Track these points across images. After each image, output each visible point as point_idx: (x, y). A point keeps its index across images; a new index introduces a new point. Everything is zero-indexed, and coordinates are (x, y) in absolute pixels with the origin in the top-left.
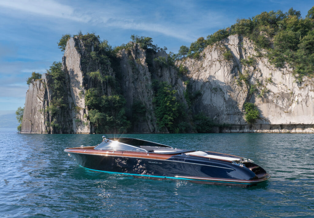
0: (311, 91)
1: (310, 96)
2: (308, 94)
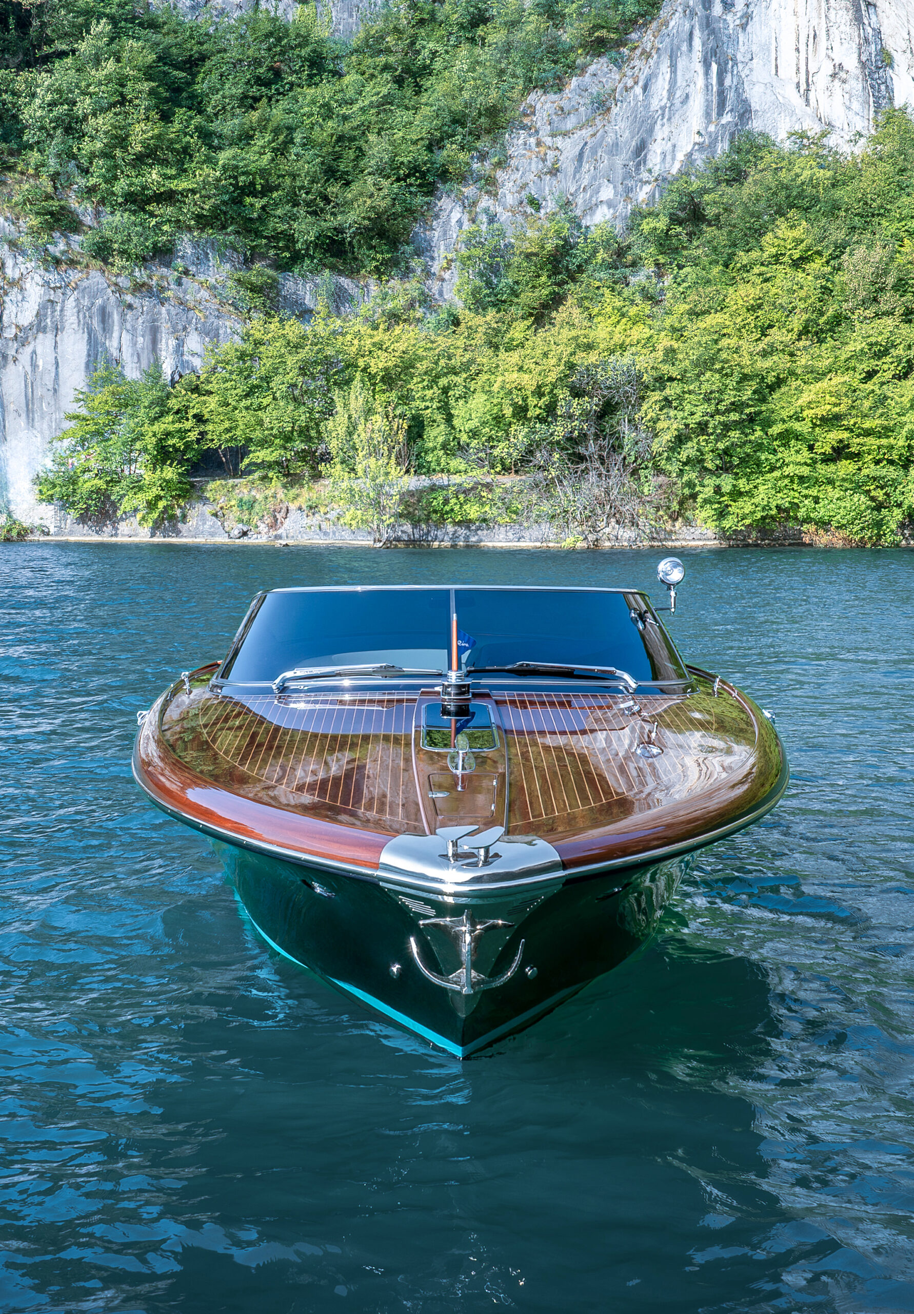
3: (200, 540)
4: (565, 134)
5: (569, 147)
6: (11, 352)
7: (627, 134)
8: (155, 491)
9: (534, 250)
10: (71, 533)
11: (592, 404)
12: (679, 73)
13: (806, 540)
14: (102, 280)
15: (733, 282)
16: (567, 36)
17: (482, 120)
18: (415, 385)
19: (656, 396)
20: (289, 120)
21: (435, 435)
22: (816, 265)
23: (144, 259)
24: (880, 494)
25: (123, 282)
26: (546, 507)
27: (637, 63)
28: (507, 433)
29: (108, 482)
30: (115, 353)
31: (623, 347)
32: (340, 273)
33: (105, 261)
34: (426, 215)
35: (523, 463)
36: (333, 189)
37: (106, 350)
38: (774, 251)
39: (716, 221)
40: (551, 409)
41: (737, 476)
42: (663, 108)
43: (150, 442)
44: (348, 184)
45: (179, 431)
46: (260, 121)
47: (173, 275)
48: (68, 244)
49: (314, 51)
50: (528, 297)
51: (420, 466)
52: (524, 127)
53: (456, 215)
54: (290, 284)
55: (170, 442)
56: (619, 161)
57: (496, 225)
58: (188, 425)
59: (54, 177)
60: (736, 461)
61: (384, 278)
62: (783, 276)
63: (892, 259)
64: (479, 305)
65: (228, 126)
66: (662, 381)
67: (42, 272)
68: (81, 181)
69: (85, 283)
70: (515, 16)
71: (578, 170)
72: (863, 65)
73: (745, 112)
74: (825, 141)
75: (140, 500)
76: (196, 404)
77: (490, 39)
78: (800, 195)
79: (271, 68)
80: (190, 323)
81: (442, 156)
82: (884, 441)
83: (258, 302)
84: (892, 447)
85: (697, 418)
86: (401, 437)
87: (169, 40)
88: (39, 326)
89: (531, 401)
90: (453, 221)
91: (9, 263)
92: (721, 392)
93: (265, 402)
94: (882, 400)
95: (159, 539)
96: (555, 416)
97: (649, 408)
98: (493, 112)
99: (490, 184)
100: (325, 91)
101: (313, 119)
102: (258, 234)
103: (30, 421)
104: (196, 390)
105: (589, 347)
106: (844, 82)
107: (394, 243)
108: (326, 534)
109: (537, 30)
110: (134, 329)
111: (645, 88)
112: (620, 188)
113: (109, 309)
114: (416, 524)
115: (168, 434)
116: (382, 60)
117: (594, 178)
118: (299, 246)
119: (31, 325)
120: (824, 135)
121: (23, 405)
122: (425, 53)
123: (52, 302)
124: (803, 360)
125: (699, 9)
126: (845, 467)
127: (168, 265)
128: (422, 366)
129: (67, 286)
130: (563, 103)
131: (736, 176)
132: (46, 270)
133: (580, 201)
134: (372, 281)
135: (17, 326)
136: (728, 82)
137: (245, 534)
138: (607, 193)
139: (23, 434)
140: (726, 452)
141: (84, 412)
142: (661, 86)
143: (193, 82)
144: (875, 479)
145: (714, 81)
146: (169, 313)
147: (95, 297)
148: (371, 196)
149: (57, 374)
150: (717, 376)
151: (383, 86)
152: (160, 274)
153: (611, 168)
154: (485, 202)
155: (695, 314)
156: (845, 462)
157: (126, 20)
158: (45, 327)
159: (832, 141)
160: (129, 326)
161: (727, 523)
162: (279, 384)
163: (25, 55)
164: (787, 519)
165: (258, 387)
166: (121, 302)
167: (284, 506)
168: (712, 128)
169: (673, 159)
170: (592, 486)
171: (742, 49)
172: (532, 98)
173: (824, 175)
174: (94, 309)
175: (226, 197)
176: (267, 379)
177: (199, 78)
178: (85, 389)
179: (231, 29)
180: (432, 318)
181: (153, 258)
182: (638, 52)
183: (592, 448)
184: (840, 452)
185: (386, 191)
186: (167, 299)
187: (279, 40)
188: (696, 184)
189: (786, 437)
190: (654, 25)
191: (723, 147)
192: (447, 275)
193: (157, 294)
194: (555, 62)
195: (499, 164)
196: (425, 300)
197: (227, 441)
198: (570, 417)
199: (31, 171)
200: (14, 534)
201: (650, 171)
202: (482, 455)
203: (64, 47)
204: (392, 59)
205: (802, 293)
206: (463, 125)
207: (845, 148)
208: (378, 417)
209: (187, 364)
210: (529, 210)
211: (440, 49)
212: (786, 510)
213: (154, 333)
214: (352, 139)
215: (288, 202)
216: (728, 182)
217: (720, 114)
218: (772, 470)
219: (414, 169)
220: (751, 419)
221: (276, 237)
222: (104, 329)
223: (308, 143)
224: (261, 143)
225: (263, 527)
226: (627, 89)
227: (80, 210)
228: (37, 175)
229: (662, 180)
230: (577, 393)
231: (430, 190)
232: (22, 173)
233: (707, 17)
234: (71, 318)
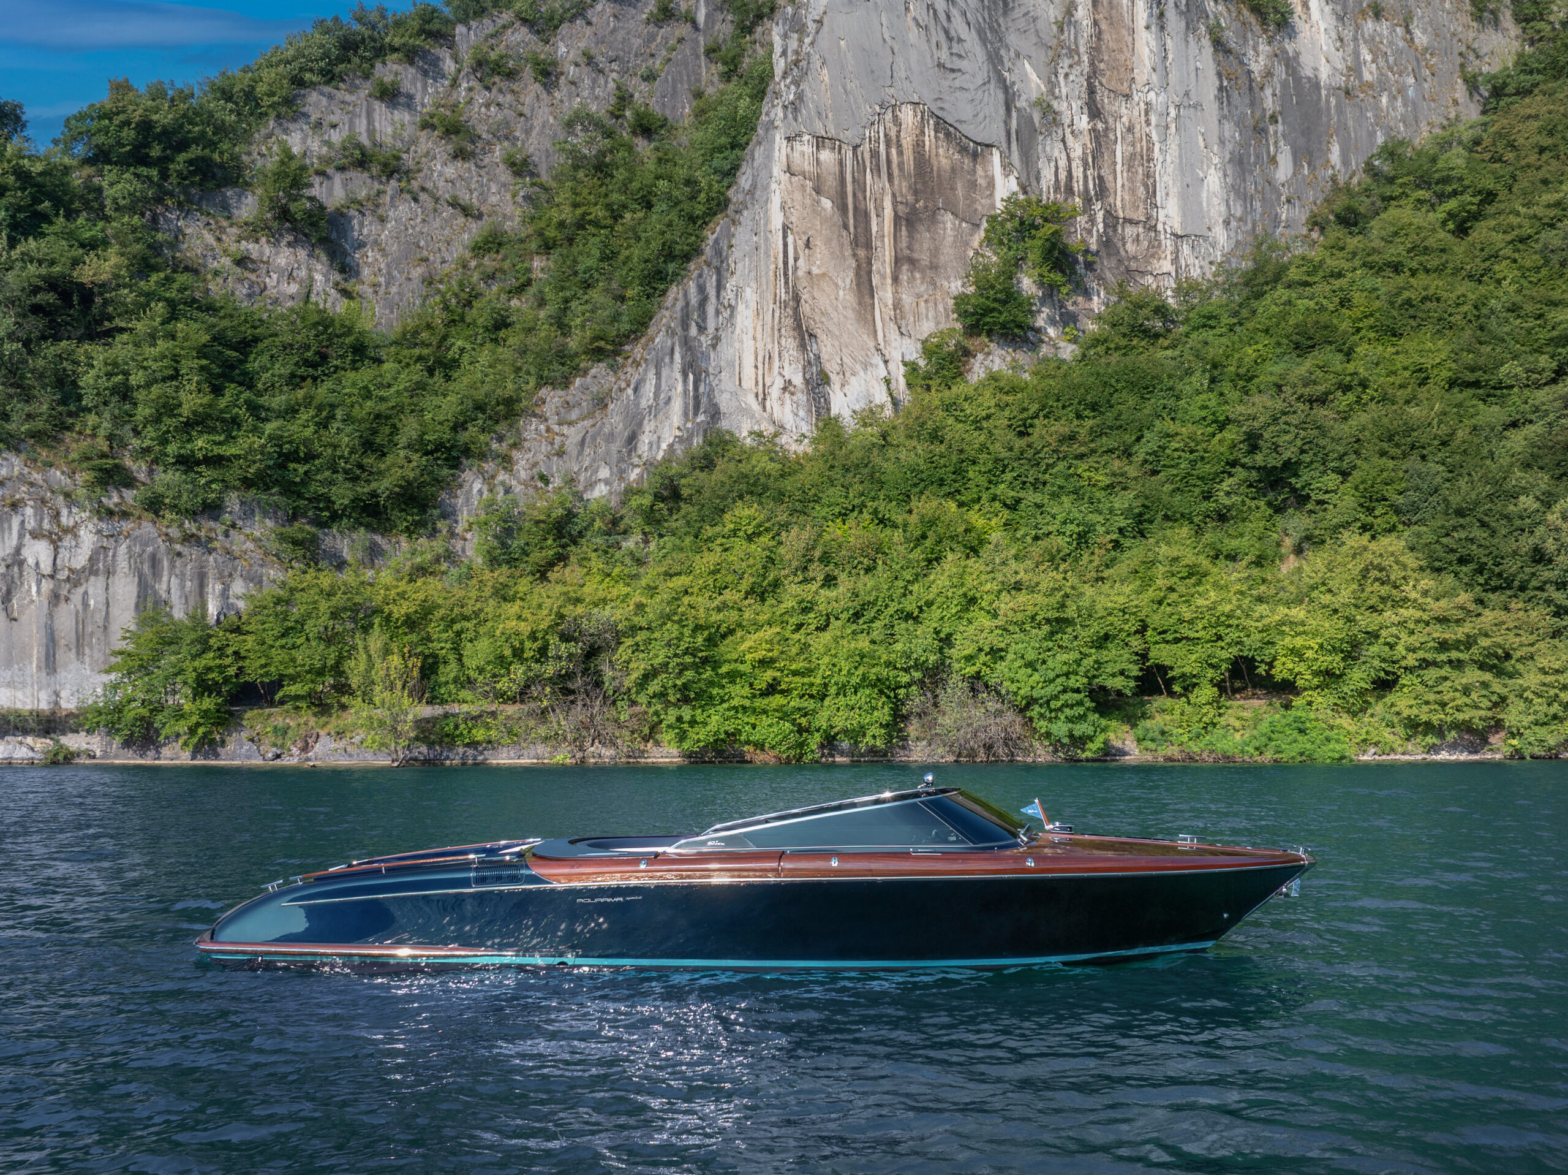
0: (36, 535)
1: (31, 561)
2: (18, 550)
3: (237, 762)
4: (570, 424)
5: (573, 434)
6: (64, 592)
7: (621, 426)
8: (194, 719)
9: (542, 517)
10: (116, 757)
11: (576, 649)
12: (663, 380)
13: (748, 757)
14: (153, 530)
15: (699, 551)
16: (573, 344)
17: (501, 407)
18: (434, 629)
19: (629, 642)
20: (333, 398)
21: (448, 672)
22: (764, 540)
23: (195, 513)
24: (803, 721)
25: (174, 532)
26: (542, 731)
27: (629, 369)
28: (508, 669)
29: (151, 711)
30: (164, 596)
31: (604, 601)
32: (374, 531)
33: (156, 513)
34: (451, 485)
35: (523, 695)
36: (369, 460)
37: (155, 593)
38: (732, 526)
39: (689, 500)
40: (543, 651)
41: (694, 708)
42: (650, 407)
43: (191, 676)
44: (384, 455)
45: (220, 666)
46: (305, 398)
47: (220, 529)
48: (121, 497)
49: (357, 340)
50: (537, 556)
51: (434, 698)
52: (535, 415)
53: (477, 486)
54: (328, 540)
55: (210, 676)
56: (614, 447)
57: (510, 496)
58: (228, 661)
59: (110, 438)
60: (692, 695)
61: (414, 536)
62: (740, 545)
63: (820, 536)
64: (493, 562)
65: (278, 401)
66: (634, 629)
67: (95, 520)
68: (136, 443)
69: (137, 533)
70: (532, 324)
71: (580, 453)
72: (807, 382)
73: (715, 414)
74: (777, 440)
75: (182, 727)
76: (235, 642)
77: (511, 341)
78: (755, 484)
79: (317, 353)
80: (236, 570)
81: (463, 437)
82: (806, 680)
83: (300, 553)
84: (812, 685)
85: (659, 660)
86: (416, 673)
87: (225, 323)
88: (91, 569)
89: (528, 644)
90: (475, 491)
91: (64, 512)
92: (679, 639)
93: (299, 642)
94: (806, 646)
95: (200, 762)
96: (547, 658)
97: (623, 653)
98: (510, 402)
99: (507, 462)
100: (365, 375)
101: (354, 399)
102: (300, 496)
103: (80, 654)
104: (237, 630)
105: (578, 601)
106: (792, 394)
107: (423, 508)
108: (350, 755)
109: (548, 337)
110: (183, 574)
111: (636, 390)
112: (615, 470)
113: (159, 556)
114: (431, 745)
115: (209, 669)
116: (417, 351)
117: (594, 460)
118: (336, 507)
119: (84, 568)
120: (776, 435)
121: (74, 640)
122: (455, 348)
123: (105, 548)
124: (748, 615)
125: (679, 330)
126: (777, 700)
127: (216, 519)
128: (439, 614)
129: (120, 534)
130: (569, 398)
131: (707, 463)
132: (100, 519)
133: (582, 478)
134: (403, 538)
135: (70, 569)
136: (701, 389)
137: (278, 756)
138: (604, 473)
139: (74, 665)
140: (685, 686)
141: (131, 647)
142: (649, 389)
143: (246, 362)
144: (799, 709)
145: (691, 388)
146: (216, 560)
147: (147, 545)
148: (402, 467)
149: (107, 613)
150: (676, 626)
151: (417, 372)
152: (207, 527)
153: (608, 453)
154: (502, 476)
155: (668, 575)
156: (778, 696)
157: (185, 303)
158: (97, 570)
159: (784, 439)
160: (177, 571)
161: (686, 745)
162: (312, 627)
163: (87, 328)
164: (735, 741)
165: (292, 628)
166: (170, 550)
167: (314, 732)
168: (689, 425)
169: (659, 448)
170: (579, 713)
171: (713, 364)
172: (543, 392)
173: (773, 467)
174: (145, 556)
175: (271, 463)
176: (301, 622)
177: (252, 357)
178: (133, 628)
179: (282, 317)
180: (454, 571)
181: (203, 512)
182: (630, 360)
183: (578, 683)
184: (772, 689)
185: (415, 464)
186: (215, 549)
187: (326, 328)
188: (675, 468)
189: (733, 676)
190: (643, 340)
191: (697, 441)
192: (469, 536)
193: (205, 545)
194: (563, 364)
195: (515, 446)
196: (450, 556)
197: (262, 676)
198: (560, 658)
199: (88, 432)
200: (60, 757)
201: (640, 457)
202: (487, 688)
203: (123, 325)
204: (425, 352)
205: (751, 561)
206: (484, 412)
207: (794, 447)
208: (395, 657)
209: (230, 606)
210: (540, 484)
211: (468, 346)
212: (733, 734)
213: (201, 580)
214: (388, 417)
215: (328, 469)
216: (702, 469)
217: (696, 414)
218: (723, 701)
219: (439, 446)
220: (705, 661)
221: (318, 498)
222: (154, 574)
223: (348, 419)
224: (305, 417)
225: (295, 751)
226: (621, 390)
227: (134, 468)
228: (94, 436)
229: (648, 464)
230: (565, 638)
231: (455, 464)
232: (80, 433)
233: (686, 337)
234: (123, 564)
